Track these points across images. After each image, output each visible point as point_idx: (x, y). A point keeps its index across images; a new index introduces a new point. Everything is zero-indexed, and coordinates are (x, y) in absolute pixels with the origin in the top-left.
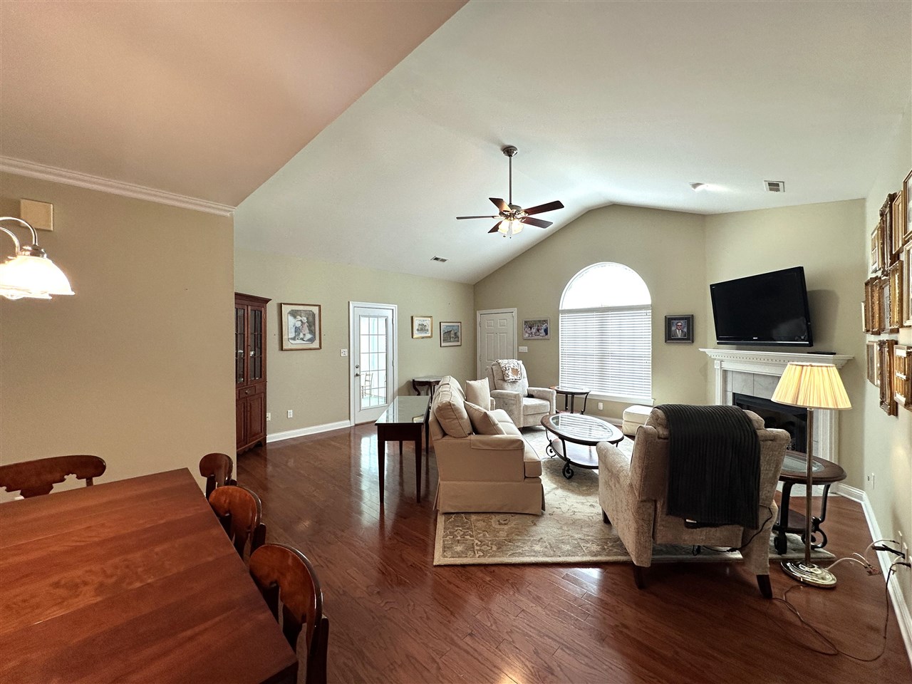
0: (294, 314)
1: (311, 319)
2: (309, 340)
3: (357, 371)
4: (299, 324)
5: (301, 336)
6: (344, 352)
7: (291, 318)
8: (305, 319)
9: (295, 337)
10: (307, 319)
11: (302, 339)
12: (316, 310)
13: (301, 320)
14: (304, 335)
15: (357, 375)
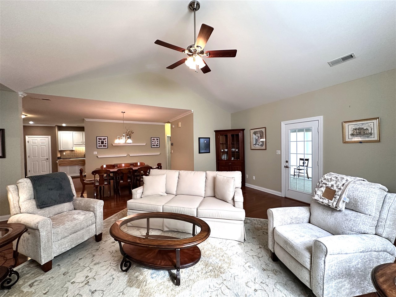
0: (255, 133)
1: (262, 135)
2: (261, 145)
3: (287, 164)
4: (257, 138)
5: (258, 143)
6: (279, 152)
7: (254, 135)
8: (259, 135)
9: (255, 144)
10: (260, 135)
11: (258, 145)
12: (263, 130)
13: (258, 136)
14: (259, 143)
15: (287, 167)
